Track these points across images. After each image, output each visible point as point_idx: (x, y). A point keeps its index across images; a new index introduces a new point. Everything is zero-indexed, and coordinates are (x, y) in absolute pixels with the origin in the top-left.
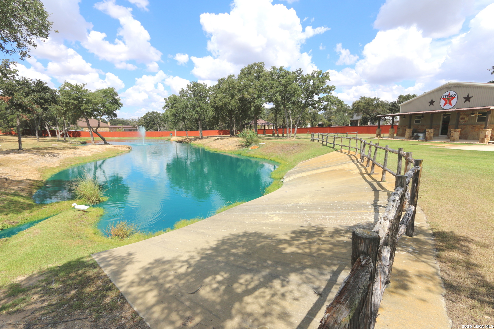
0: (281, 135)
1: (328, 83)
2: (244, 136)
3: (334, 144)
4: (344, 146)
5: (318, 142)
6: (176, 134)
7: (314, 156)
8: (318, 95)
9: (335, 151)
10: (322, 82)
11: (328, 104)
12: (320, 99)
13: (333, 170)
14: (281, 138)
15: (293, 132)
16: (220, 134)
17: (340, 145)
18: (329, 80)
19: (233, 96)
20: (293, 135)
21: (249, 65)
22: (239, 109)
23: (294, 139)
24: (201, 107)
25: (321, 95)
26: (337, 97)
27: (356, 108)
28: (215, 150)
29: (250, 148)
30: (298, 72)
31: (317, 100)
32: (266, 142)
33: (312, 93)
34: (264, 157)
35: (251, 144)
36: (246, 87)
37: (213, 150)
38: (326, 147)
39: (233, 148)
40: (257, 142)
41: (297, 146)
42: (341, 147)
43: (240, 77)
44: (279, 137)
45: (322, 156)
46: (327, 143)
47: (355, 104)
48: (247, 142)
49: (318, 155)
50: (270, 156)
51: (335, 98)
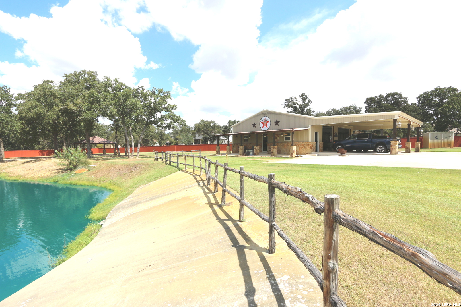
0: (123, 154)
1: (169, 102)
2: (66, 157)
3: (178, 163)
4: (188, 165)
5: (162, 161)
7: (155, 179)
8: (161, 113)
9: (180, 171)
10: (164, 100)
11: (171, 122)
12: (163, 117)
13: (175, 200)
14: (123, 158)
15: (136, 151)
16: (43, 155)
17: (184, 164)
18: (170, 99)
20: (135, 154)
21: (75, 72)
25: (164, 113)
26: (179, 116)
28: (15, 179)
29: (74, 173)
30: (140, 89)
31: (160, 117)
32: (99, 164)
33: (155, 110)
34: (91, 183)
35: (76, 167)
36: (72, 97)
37: (12, 178)
38: (169, 166)
39: (48, 174)
40: (85, 164)
41: (137, 166)
42: (186, 166)
43: (63, 84)
45: (165, 177)
46: (170, 162)
48: (70, 164)
49: (160, 177)
50: (101, 181)
51: (177, 117)
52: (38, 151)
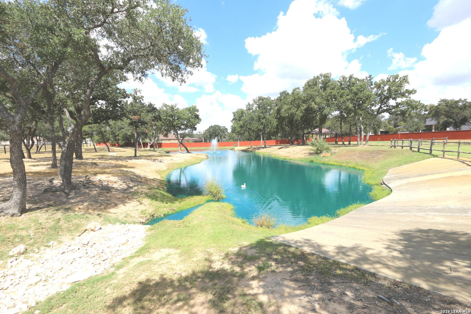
0: (347, 143)
1: (407, 87)
2: (313, 144)
3: (431, 150)
4: (446, 151)
5: (402, 148)
6: (239, 144)
7: (406, 163)
8: (396, 100)
9: (435, 157)
10: (400, 86)
11: (408, 108)
12: (398, 105)
13: (452, 176)
14: (347, 146)
15: (365, 140)
16: (277, 144)
17: (443, 151)
18: (408, 83)
19: (298, 107)
20: (364, 142)
21: (314, 77)
22: (301, 119)
23: (366, 146)
24: (266, 118)
25: (399, 100)
26: (419, 101)
27: (435, 112)
28: (285, 158)
29: (321, 156)
30: (367, 79)
31: (394, 104)
32: (338, 150)
33: (388, 98)
34: (340, 164)
35: (321, 152)
36: (312, 98)
37: (283, 158)
38: (418, 153)
39: (303, 156)
40: (327, 149)
41: (379, 152)
42: (444, 153)
43: (305, 89)
44: (345, 145)
45: (417, 162)
46: (419, 149)
47: (432, 107)
48: (318, 149)
49: (411, 162)
50: (347, 163)
51: (416, 102)
52: (274, 141)
